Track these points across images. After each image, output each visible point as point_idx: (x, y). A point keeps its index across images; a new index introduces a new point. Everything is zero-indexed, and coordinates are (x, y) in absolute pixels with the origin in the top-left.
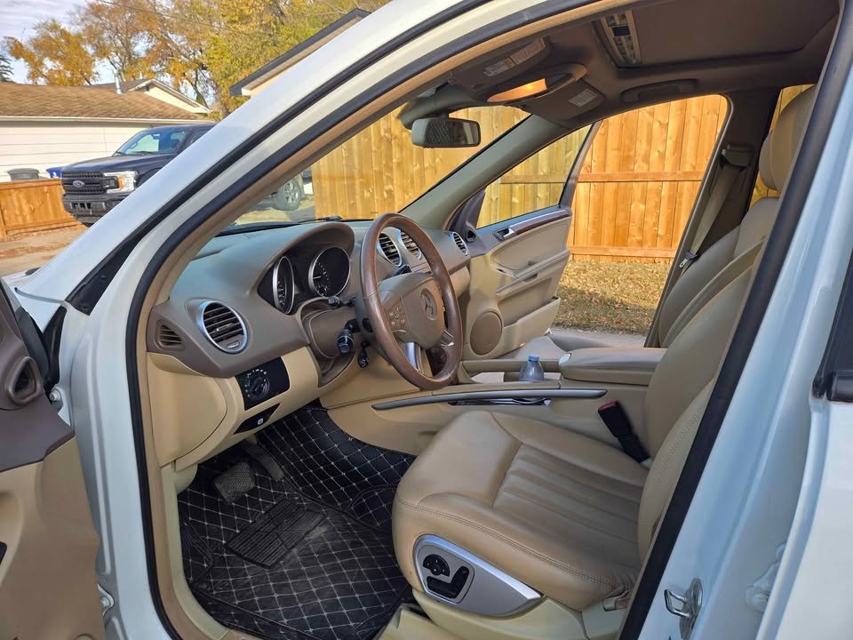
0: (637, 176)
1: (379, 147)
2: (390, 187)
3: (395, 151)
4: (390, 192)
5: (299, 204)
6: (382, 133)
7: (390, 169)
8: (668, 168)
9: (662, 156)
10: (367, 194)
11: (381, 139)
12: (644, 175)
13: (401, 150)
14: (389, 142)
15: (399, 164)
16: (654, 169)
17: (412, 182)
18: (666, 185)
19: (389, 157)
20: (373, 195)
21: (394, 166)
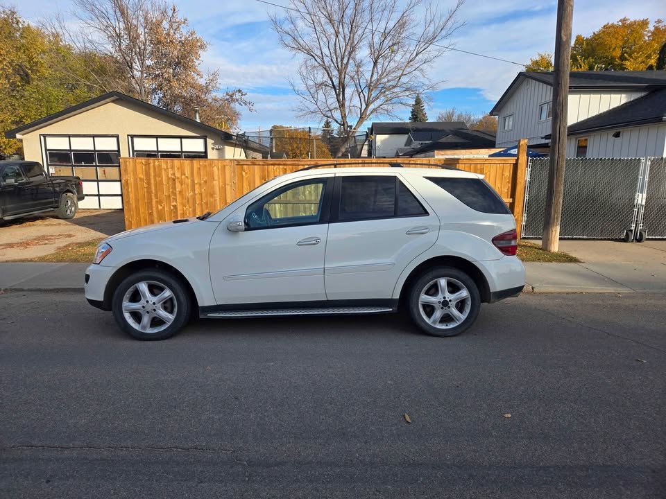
0: (300, 201)
1: (168, 183)
2: (175, 203)
3: (178, 185)
4: (175, 206)
5: (74, 216)
6: (170, 176)
7: (175, 194)
8: (313, 198)
9: (310, 192)
10: (160, 207)
11: (169, 178)
12: (303, 201)
13: (182, 185)
14: (174, 180)
15: (180, 192)
16: (308, 198)
17: (188, 201)
18: (313, 205)
19: (174, 188)
20: (164, 208)
21: (177, 193)
